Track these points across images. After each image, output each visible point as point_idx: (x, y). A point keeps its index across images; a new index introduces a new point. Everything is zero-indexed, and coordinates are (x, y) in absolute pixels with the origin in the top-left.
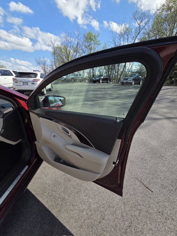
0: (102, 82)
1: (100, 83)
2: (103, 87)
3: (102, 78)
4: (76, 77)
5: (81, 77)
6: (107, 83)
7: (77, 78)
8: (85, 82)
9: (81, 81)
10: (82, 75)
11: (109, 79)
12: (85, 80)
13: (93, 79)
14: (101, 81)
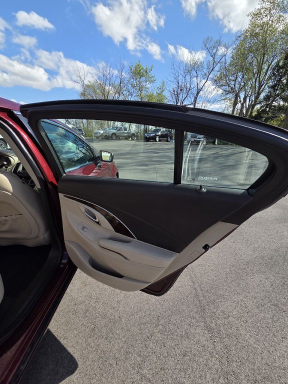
0: (160, 141)
1: (156, 141)
2: (161, 147)
3: (160, 133)
4: (119, 131)
5: (126, 132)
6: (167, 141)
7: (121, 133)
8: (133, 140)
9: (127, 138)
10: (128, 130)
11: (170, 136)
12: (133, 137)
13: (146, 135)
14: (157, 139)
